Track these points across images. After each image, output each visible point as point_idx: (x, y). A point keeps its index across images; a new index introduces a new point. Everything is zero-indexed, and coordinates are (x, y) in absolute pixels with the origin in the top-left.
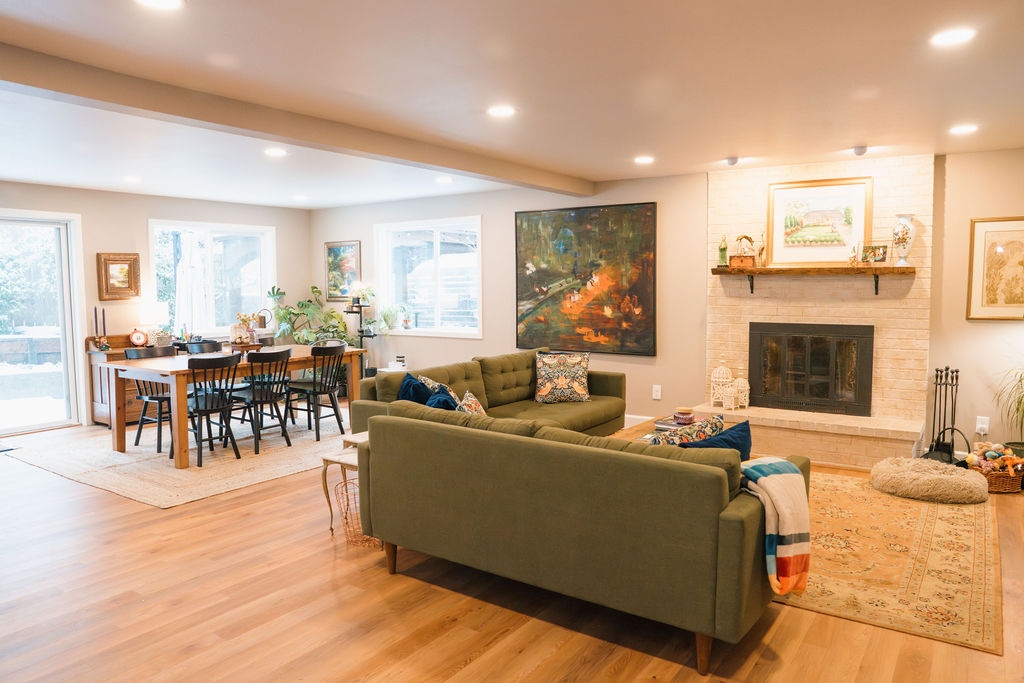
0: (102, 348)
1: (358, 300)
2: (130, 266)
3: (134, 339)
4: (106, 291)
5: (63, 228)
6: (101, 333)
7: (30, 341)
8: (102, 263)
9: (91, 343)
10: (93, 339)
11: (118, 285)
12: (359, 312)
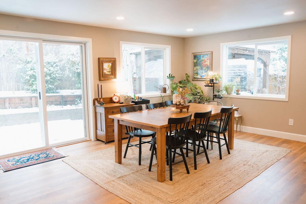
0: (101, 104)
1: (213, 80)
2: (112, 64)
3: (114, 99)
4: (102, 76)
5: (83, 46)
6: (100, 97)
7: (62, 96)
8: (100, 62)
9: (96, 102)
10: (96, 99)
11: (107, 73)
12: (213, 86)
